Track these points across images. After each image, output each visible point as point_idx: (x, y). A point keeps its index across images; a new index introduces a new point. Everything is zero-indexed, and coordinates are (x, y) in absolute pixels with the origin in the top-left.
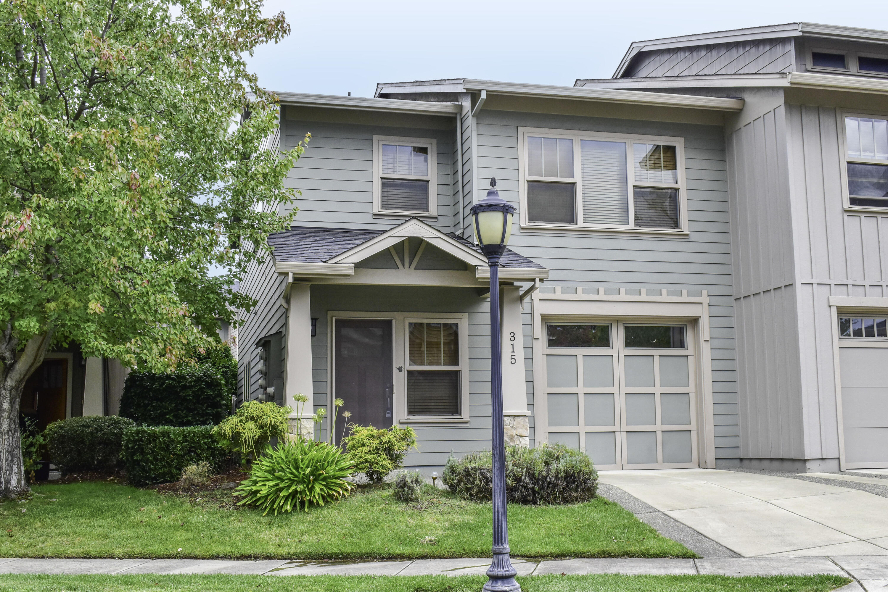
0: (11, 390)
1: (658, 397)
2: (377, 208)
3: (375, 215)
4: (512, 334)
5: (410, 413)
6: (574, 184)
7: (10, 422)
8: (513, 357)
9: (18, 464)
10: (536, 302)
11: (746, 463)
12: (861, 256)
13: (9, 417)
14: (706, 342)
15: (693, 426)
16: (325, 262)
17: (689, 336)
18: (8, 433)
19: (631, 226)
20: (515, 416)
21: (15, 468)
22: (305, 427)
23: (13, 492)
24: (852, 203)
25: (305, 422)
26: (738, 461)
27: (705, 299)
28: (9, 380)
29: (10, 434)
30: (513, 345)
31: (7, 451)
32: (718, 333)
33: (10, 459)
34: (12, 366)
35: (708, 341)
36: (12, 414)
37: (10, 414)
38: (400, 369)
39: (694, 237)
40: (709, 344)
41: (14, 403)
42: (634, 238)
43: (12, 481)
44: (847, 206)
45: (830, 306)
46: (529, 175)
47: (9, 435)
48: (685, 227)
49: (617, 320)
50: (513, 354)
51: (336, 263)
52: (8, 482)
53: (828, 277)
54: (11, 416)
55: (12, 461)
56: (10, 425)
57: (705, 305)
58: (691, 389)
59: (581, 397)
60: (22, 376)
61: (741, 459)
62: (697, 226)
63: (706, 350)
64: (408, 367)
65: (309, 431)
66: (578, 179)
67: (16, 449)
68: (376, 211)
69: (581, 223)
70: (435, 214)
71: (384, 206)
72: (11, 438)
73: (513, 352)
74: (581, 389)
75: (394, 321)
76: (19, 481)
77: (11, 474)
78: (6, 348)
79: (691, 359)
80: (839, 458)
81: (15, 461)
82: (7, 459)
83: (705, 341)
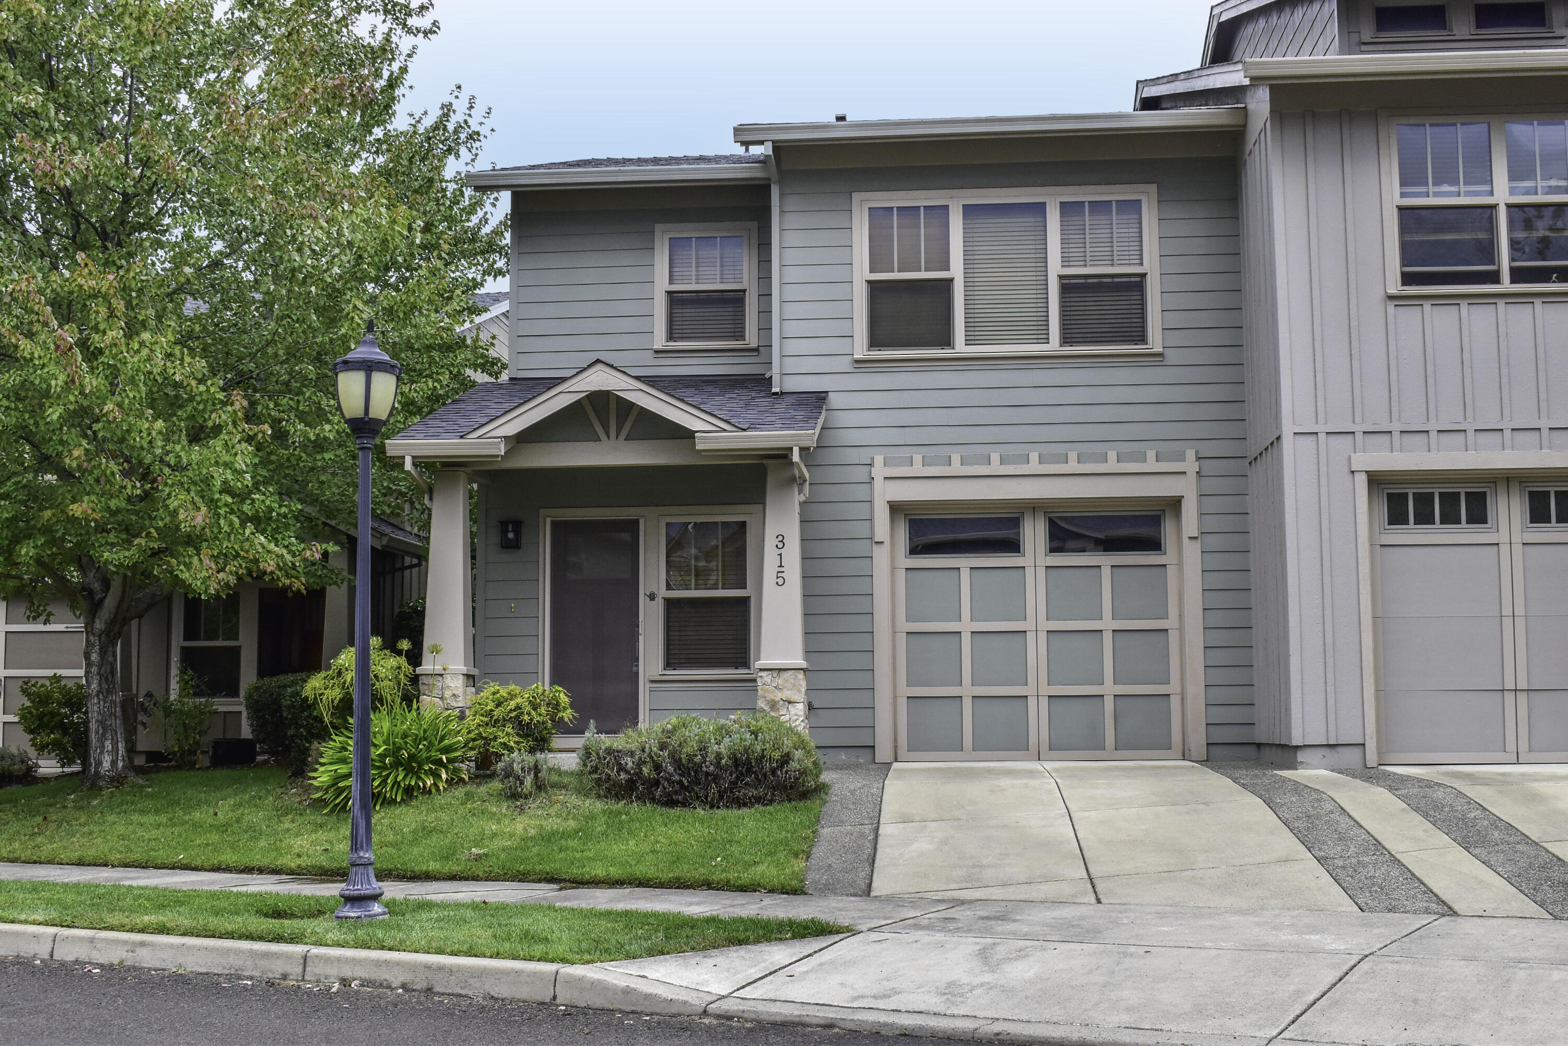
0: (100, 636)
1: (1108, 638)
2: (660, 341)
3: (657, 352)
4: (780, 538)
5: (668, 665)
6: (951, 280)
7: (100, 681)
8: (780, 575)
9: (112, 739)
10: (878, 483)
11: (1266, 752)
12: (1423, 377)
13: (99, 673)
14: (1194, 541)
15: (1173, 688)
16: (462, 437)
17: (1168, 530)
18: (98, 696)
19: (1054, 344)
20: (780, 670)
21: (108, 745)
22: (449, 687)
23: (103, 778)
24: (1404, 283)
25: (449, 678)
26: (1254, 747)
27: (1190, 465)
28: (97, 621)
29: (101, 697)
30: (780, 555)
31: (97, 721)
32: (1212, 523)
33: (101, 732)
34: (102, 601)
35: (1196, 538)
36: (103, 669)
37: (100, 669)
38: (652, 597)
39: (1172, 356)
40: (1197, 545)
41: (105, 653)
42: (1059, 366)
43: (105, 763)
44: (1395, 287)
45: (1353, 472)
46: (870, 272)
47: (99, 698)
48: (1155, 341)
49: (1034, 507)
50: (781, 569)
51: (479, 437)
52: (99, 763)
53: (1351, 418)
54: (102, 672)
55: (103, 735)
56: (100, 685)
57: (1192, 476)
58: (1170, 623)
59: (966, 639)
60: (112, 616)
61: (1259, 745)
62: (1176, 338)
63: (1192, 554)
64: (663, 593)
65: (455, 692)
66: (957, 270)
67: (110, 717)
68: (657, 346)
69: (960, 347)
70: (754, 344)
71: (671, 337)
72: (102, 703)
73: (781, 566)
74: (966, 625)
75: (642, 522)
76: (114, 763)
77: (102, 753)
78: (94, 577)
79: (1171, 571)
80: (1364, 745)
81: (109, 735)
82: (97, 733)
83: (1191, 538)
